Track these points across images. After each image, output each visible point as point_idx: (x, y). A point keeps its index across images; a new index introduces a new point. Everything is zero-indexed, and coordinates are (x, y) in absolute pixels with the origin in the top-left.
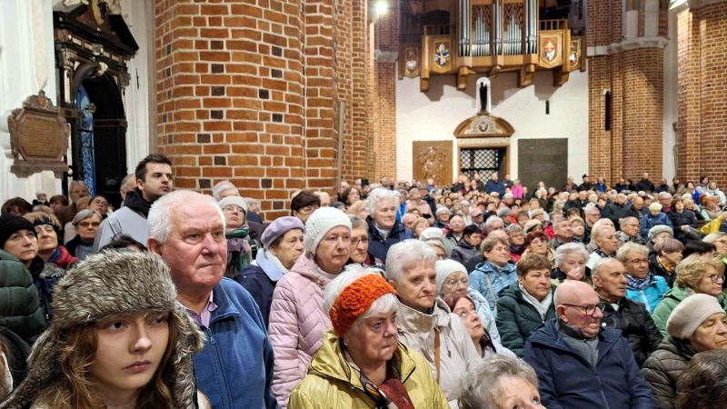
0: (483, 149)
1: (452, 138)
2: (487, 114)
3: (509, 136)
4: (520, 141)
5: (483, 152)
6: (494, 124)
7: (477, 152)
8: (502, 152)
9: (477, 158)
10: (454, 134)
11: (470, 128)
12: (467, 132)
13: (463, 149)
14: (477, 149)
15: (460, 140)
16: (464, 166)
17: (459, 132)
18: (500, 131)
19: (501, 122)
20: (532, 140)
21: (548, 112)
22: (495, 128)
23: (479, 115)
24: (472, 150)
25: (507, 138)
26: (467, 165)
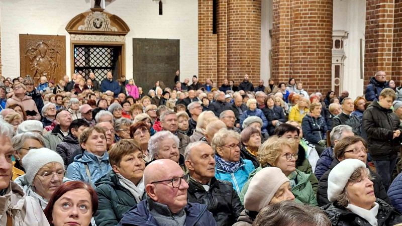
0: (98, 46)
1: (64, 33)
2: (102, 11)
3: (124, 35)
4: (134, 40)
5: (98, 50)
6: (109, 21)
7: (92, 50)
8: (117, 51)
9: (92, 56)
10: (67, 29)
11: (83, 24)
12: (80, 28)
13: (76, 46)
14: (92, 46)
15: (72, 35)
16: (78, 63)
17: (72, 27)
18: (115, 29)
19: (115, 19)
20: (146, 40)
21: (161, 13)
22: (109, 26)
23: (93, 10)
24: (87, 47)
25: (122, 37)
26: (81, 63)
